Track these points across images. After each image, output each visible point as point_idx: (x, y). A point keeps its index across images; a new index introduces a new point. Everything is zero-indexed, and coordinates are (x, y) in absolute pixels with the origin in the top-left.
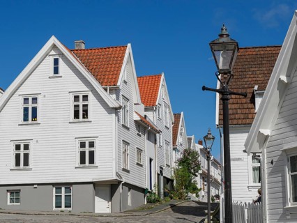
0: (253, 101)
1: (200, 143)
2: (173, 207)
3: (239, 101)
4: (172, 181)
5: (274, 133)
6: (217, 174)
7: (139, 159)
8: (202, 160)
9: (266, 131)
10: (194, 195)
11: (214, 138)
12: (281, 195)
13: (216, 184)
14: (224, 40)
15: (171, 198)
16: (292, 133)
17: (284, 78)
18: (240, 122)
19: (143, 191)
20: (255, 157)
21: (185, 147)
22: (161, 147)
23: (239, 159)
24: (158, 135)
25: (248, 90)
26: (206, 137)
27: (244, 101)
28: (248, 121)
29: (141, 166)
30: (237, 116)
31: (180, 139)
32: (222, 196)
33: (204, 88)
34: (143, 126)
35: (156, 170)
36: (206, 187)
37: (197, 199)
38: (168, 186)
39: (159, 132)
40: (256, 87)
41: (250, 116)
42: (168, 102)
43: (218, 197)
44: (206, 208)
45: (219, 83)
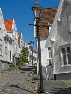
0: (48, 28)
1: (29, 44)
2: (19, 68)
3: (43, 28)
4: (19, 59)
5: (56, 40)
6: (35, 55)
7: (6, 51)
8: (30, 50)
9: (53, 39)
10: (27, 63)
11: (34, 42)
12: (59, 62)
13: (35, 59)
14: (37, 6)
15: (19, 65)
16: (63, 40)
17: (59, 20)
18: (43, 36)
19: (8, 63)
20: (49, 49)
21: (23, 46)
22: (14, 46)
23: (43, 50)
24: (13, 42)
25: (46, 24)
26: (31, 42)
27: (45, 28)
28: (46, 36)
29: (7, 54)
30: (42, 34)
31: (21, 43)
32: (38, 64)
33: (30, 24)
34: (7, 39)
35: (12, 55)
36: (31, 61)
37: (28, 65)
38: (17, 61)
39: (13, 41)
40: (49, 23)
41: (47, 34)
42: (16, 29)
43: (36, 64)
44: (32, 68)
45: (35, 22)
